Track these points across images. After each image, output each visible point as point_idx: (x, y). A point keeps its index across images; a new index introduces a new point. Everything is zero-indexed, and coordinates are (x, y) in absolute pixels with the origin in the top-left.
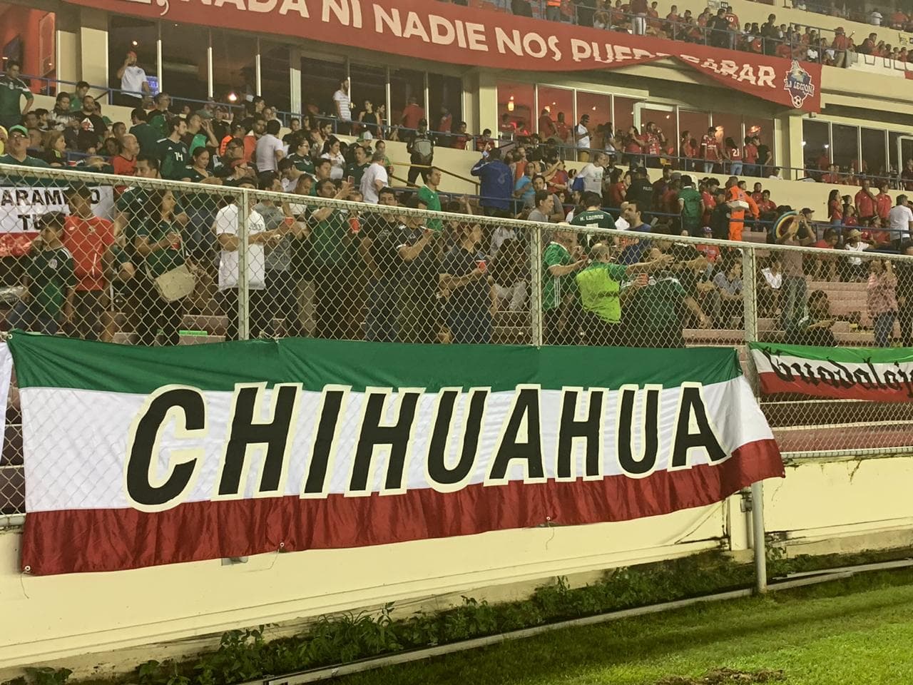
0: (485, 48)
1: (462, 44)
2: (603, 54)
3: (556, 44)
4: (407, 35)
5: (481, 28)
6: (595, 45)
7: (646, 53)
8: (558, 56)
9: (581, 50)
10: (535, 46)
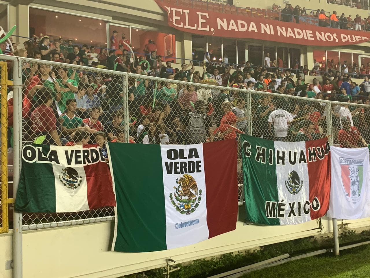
0: (313, 39)
1: (306, 38)
2: (352, 39)
3: (336, 36)
4: (288, 36)
5: (311, 32)
6: (349, 36)
7: (366, 38)
8: (337, 41)
9: (344, 38)
10: (329, 37)
